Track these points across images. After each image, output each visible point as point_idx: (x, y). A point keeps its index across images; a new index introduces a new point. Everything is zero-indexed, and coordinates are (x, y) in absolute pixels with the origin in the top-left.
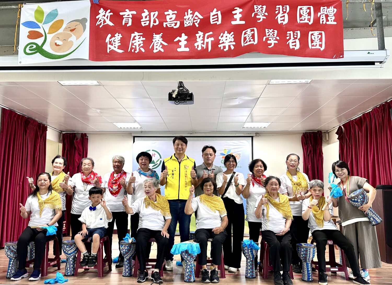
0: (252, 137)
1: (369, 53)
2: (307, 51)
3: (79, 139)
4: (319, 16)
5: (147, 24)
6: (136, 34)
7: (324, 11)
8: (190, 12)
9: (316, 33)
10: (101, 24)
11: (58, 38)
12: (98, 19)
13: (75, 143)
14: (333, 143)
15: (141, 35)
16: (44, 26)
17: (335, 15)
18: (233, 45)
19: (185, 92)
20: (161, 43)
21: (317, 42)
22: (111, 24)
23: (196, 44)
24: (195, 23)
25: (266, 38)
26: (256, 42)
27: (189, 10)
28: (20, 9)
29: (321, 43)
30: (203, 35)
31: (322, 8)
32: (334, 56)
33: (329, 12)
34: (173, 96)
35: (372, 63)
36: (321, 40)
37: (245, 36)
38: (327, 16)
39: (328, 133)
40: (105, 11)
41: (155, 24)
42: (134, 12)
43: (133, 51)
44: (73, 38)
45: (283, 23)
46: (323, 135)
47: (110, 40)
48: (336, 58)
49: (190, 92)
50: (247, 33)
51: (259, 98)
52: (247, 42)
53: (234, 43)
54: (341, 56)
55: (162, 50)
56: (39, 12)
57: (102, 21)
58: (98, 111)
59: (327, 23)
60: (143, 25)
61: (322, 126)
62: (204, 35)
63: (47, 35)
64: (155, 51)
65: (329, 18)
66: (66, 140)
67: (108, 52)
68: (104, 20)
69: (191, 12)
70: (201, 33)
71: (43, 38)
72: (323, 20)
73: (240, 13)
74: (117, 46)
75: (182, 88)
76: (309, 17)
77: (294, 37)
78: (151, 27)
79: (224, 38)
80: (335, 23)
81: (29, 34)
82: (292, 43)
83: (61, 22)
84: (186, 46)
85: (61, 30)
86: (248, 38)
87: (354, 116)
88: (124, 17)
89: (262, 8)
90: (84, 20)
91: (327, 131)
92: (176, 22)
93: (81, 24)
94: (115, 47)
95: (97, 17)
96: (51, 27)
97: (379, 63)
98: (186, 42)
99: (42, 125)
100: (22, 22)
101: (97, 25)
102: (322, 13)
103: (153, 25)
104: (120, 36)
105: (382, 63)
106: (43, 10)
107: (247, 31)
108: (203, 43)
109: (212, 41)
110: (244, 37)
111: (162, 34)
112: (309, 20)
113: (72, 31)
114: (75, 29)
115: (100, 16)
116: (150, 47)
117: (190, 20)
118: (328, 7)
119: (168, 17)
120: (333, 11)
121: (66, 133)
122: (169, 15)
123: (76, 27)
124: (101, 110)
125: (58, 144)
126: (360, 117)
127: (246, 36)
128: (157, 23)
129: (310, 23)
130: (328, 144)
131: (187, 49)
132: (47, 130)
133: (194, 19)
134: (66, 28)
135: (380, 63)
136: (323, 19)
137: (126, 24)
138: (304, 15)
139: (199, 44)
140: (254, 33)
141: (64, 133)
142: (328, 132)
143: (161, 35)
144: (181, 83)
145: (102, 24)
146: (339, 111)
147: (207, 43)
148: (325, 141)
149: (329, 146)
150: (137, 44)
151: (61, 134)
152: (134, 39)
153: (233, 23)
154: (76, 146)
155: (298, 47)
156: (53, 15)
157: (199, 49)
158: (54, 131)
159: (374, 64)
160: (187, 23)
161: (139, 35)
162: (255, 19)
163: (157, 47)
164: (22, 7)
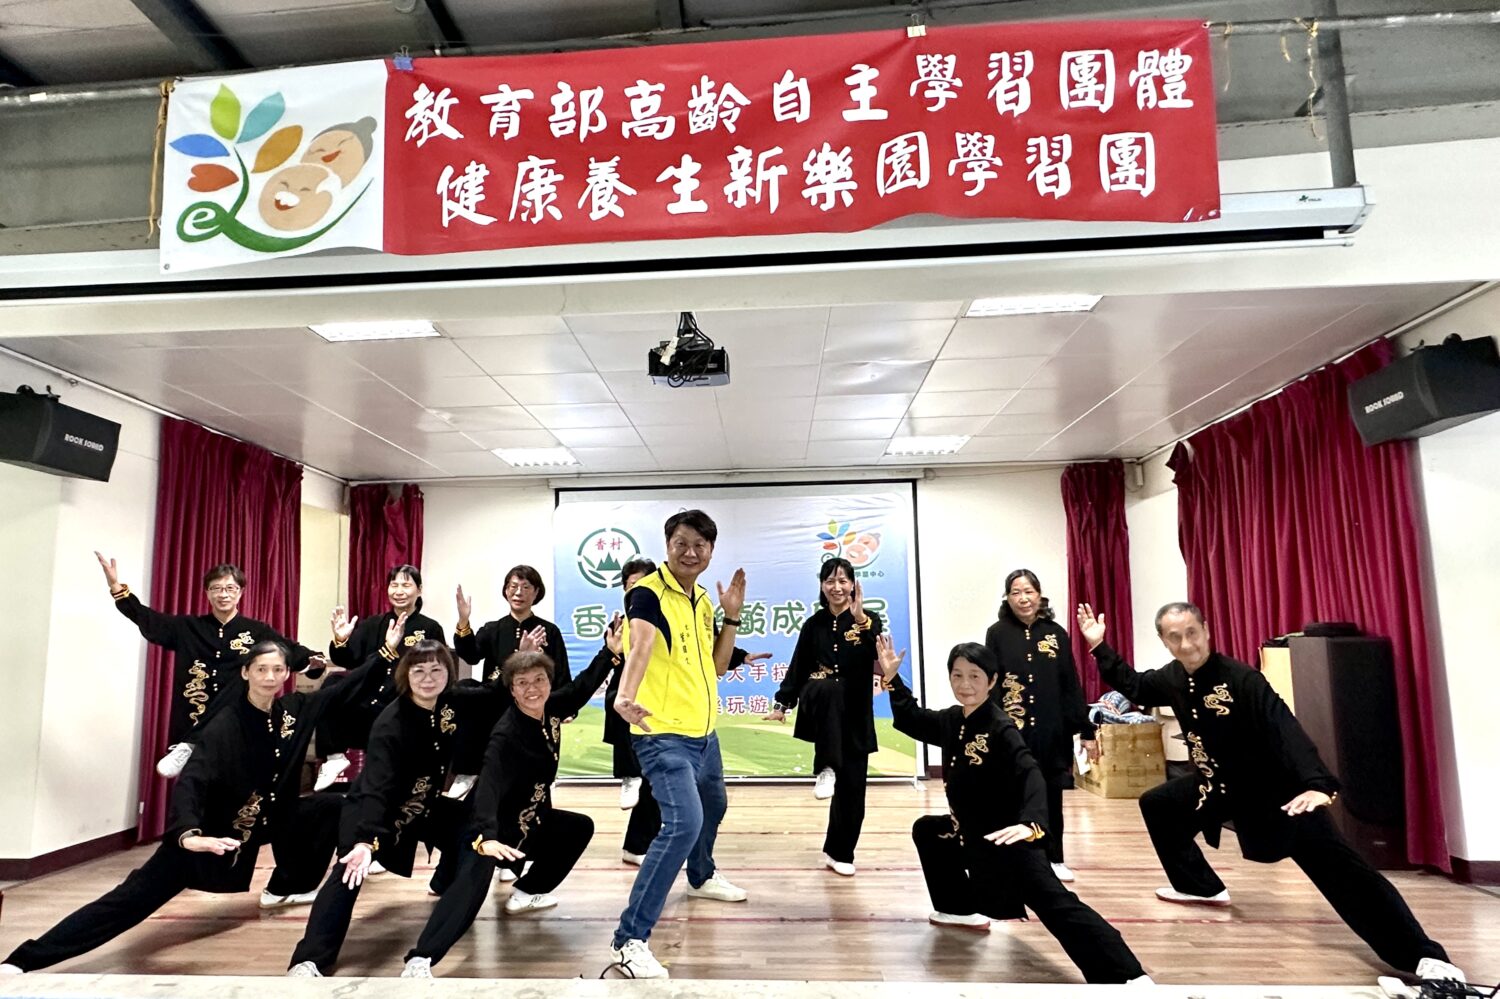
0: (914, 482)
1: (1304, 198)
2: (1097, 200)
3: (398, 501)
4: (1132, 82)
5: (570, 130)
6: (534, 162)
7: (1150, 65)
8: (706, 84)
9: (1125, 139)
10: (420, 135)
11: (285, 183)
12: (412, 119)
13: (386, 513)
14: (1158, 493)
15: (548, 167)
16: (240, 148)
17: (1186, 77)
18: (850, 191)
19: (701, 348)
20: (615, 188)
21: (1128, 169)
22: (454, 134)
23: (728, 190)
24: (725, 121)
25: (958, 165)
26: (924, 180)
27: (705, 79)
28: (167, 97)
29: (1141, 172)
30: (751, 160)
31: (1142, 55)
32: (1189, 214)
33: (1167, 68)
34: (662, 360)
35: (1316, 233)
36: (1141, 161)
37: (888, 161)
38: (1159, 82)
39: (1142, 464)
40: (433, 94)
41: (595, 130)
42: (528, 94)
43: (524, 217)
44: (331, 184)
45: (1012, 111)
46: (1126, 470)
47: (452, 186)
48: (1193, 219)
49: (717, 347)
50: (893, 150)
51: (933, 362)
52: (894, 182)
53: (853, 185)
54: (1212, 213)
55: (619, 212)
56: (226, 105)
57: (424, 127)
58: (446, 416)
59: (1163, 104)
60: (557, 133)
61: (1124, 445)
62: (755, 157)
63: (251, 176)
64: (595, 215)
65: (1166, 89)
66: (359, 507)
67: (445, 223)
68: (430, 121)
69: (712, 84)
70: (743, 153)
71: (238, 187)
72: (1146, 95)
73: (871, 83)
74: (472, 204)
75: (691, 335)
76: (1101, 87)
77: (1050, 156)
78: (582, 140)
79: (821, 167)
80: (1189, 103)
81: (193, 176)
82: (1046, 175)
83: (296, 133)
84: (695, 197)
85: (294, 161)
86: (896, 168)
87: (1225, 409)
88: (494, 109)
89: (942, 62)
90: (369, 124)
91: (1138, 459)
92: (661, 119)
93: (356, 139)
94: (467, 208)
95: (408, 114)
96: (263, 152)
97: (1336, 232)
98: (695, 183)
99: (285, 465)
100: (171, 136)
101: (407, 138)
102: (1142, 70)
103: (589, 131)
104: (484, 171)
105: (1349, 230)
106: (238, 97)
107: (896, 144)
108: (753, 186)
109: (781, 177)
110: (885, 164)
111: (617, 158)
112: (1100, 96)
113: (327, 159)
114: (337, 154)
115: (417, 112)
116: (581, 204)
117: (710, 111)
118: (1164, 51)
119: (636, 107)
120: (1181, 63)
121: (360, 485)
122: (639, 96)
123: (343, 147)
124: (453, 413)
125: (336, 516)
126: (1245, 413)
127: (892, 163)
128: (602, 124)
129: (1104, 108)
130: (1143, 497)
131: (701, 206)
132: (302, 478)
133: (722, 109)
134: (310, 153)
135: (1340, 232)
136: (1146, 91)
137: (501, 131)
138: (1084, 80)
139: (739, 188)
140: (918, 150)
141: (353, 484)
142: (1140, 462)
143: (614, 162)
144: (687, 317)
145: (425, 136)
146: (1177, 398)
147: (766, 184)
148: (1133, 489)
149: (1146, 503)
150: (536, 196)
151: (347, 489)
152: (526, 180)
153: (850, 116)
154: (390, 523)
155: (1064, 188)
156: (269, 112)
157: (741, 202)
158: (321, 478)
159: (1321, 236)
160: (700, 121)
161: (542, 167)
162: (923, 102)
163: (603, 202)
164: (172, 91)
